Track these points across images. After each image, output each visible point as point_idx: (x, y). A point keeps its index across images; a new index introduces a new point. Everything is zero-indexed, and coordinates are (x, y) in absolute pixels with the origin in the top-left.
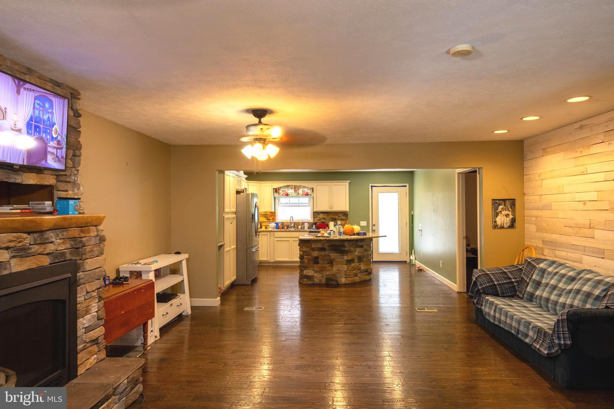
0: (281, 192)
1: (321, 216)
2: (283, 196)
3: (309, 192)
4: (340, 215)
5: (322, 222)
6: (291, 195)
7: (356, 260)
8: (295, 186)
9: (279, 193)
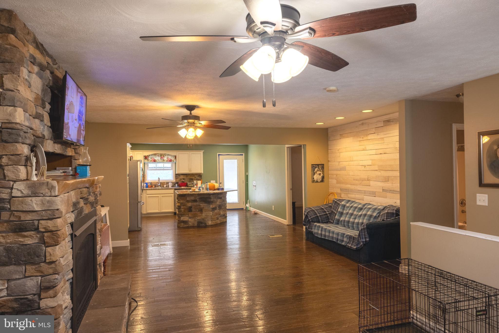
0: (150, 158)
1: (182, 177)
2: (151, 162)
3: (173, 159)
4: (196, 176)
5: (183, 182)
6: (158, 161)
7: (218, 208)
8: (161, 154)
9: (148, 159)
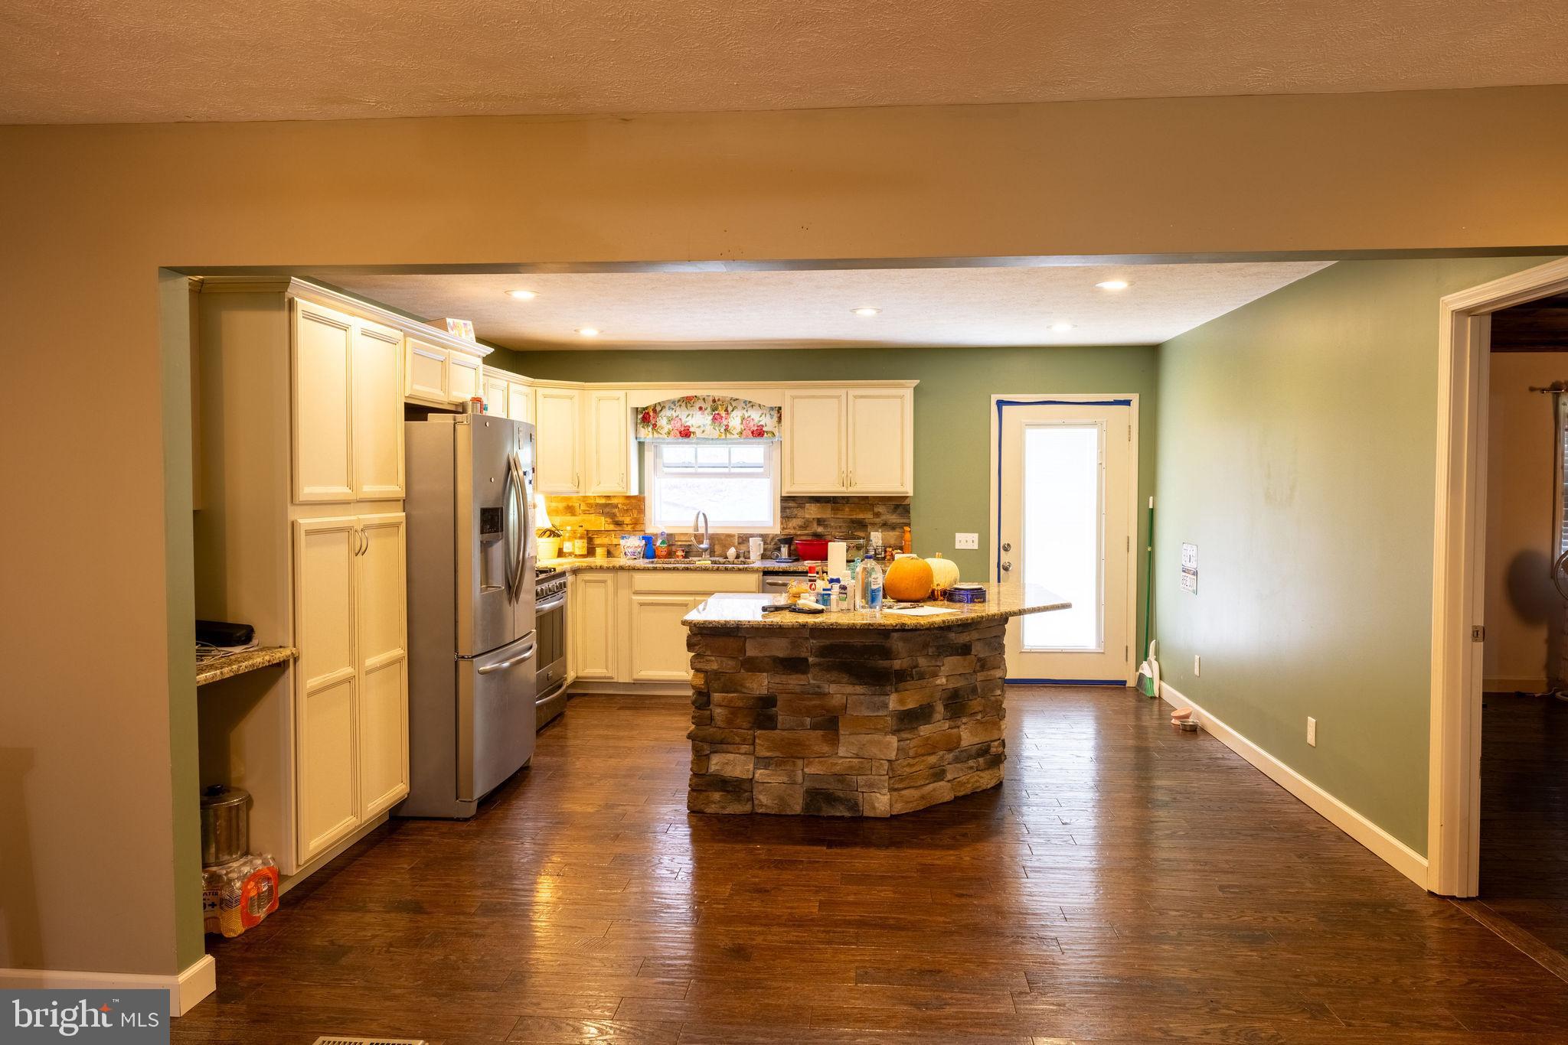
0: (662, 421)
1: (812, 512)
2: (671, 439)
3: (768, 422)
4: (880, 509)
5: (816, 535)
6: (699, 434)
7: (940, 708)
8: (714, 401)
9: (655, 426)
